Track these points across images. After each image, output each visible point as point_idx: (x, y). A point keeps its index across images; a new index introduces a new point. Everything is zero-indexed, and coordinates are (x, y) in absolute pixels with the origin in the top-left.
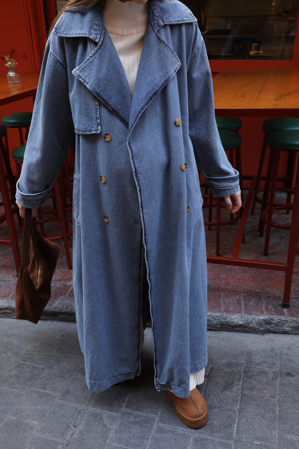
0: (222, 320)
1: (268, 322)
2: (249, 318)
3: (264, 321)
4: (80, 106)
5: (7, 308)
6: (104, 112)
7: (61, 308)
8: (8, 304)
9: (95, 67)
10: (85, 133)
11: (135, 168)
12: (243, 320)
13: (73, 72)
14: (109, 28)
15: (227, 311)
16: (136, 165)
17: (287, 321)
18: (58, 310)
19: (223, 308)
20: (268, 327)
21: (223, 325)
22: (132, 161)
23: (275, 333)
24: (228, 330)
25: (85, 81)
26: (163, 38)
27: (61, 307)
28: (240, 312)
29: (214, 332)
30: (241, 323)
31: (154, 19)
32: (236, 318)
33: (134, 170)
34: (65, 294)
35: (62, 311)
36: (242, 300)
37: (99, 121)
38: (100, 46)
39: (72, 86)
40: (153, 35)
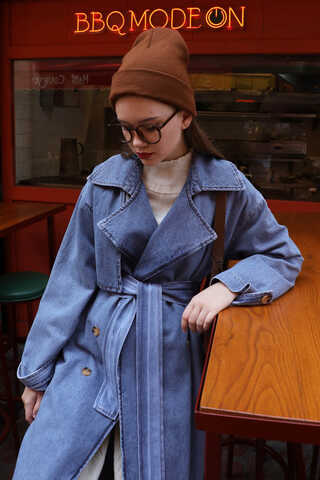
37: (120, 279)
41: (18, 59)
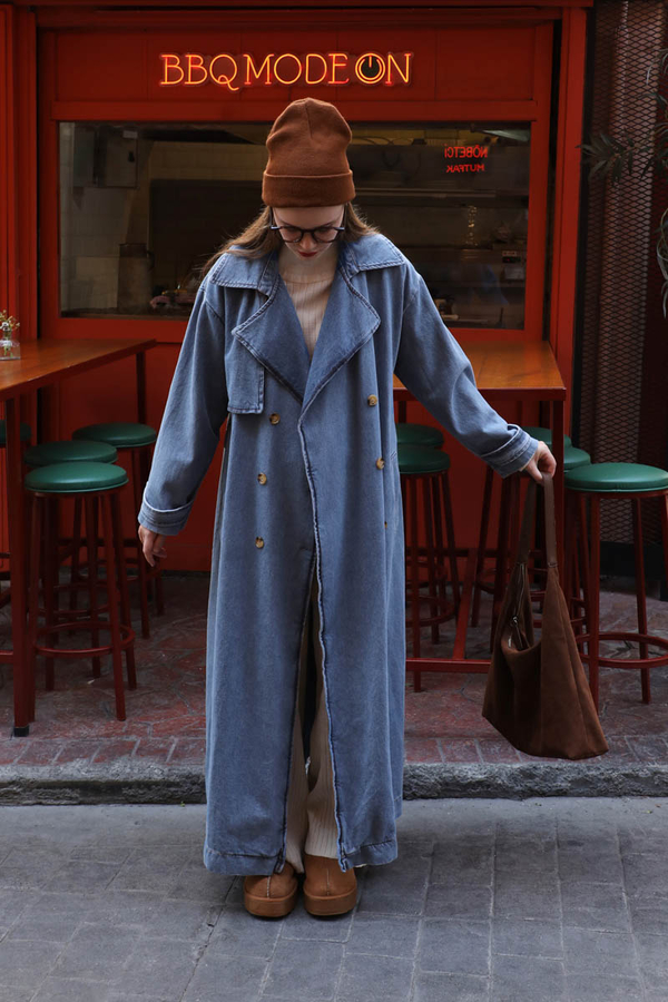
0: (444, 775)
1: (528, 774)
2: (495, 767)
3: (522, 771)
4: (238, 375)
5: (12, 783)
6: (272, 383)
7: (129, 774)
8: (15, 773)
9: (263, 327)
10: (239, 412)
11: (309, 462)
12: (483, 771)
13: (233, 332)
14: (284, 276)
15: (452, 759)
16: (311, 458)
17: (561, 770)
18: (121, 778)
19: (443, 757)
20: (529, 783)
21: (447, 784)
22: (304, 452)
23: (543, 795)
24: (457, 794)
25: (248, 344)
26: (357, 289)
27: (128, 770)
28: (476, 759)
29: (431, 800)
30: (480, 777)
31: (345, 265)
32: (472, 770)
33: (306, 465)
34: (130, 753)
35: (130, 780)
36: (477, 746)
37: (261, 396)
38: (272, 301)
39: (229, 347)
40: (344, 286)
41: (65, 121)
